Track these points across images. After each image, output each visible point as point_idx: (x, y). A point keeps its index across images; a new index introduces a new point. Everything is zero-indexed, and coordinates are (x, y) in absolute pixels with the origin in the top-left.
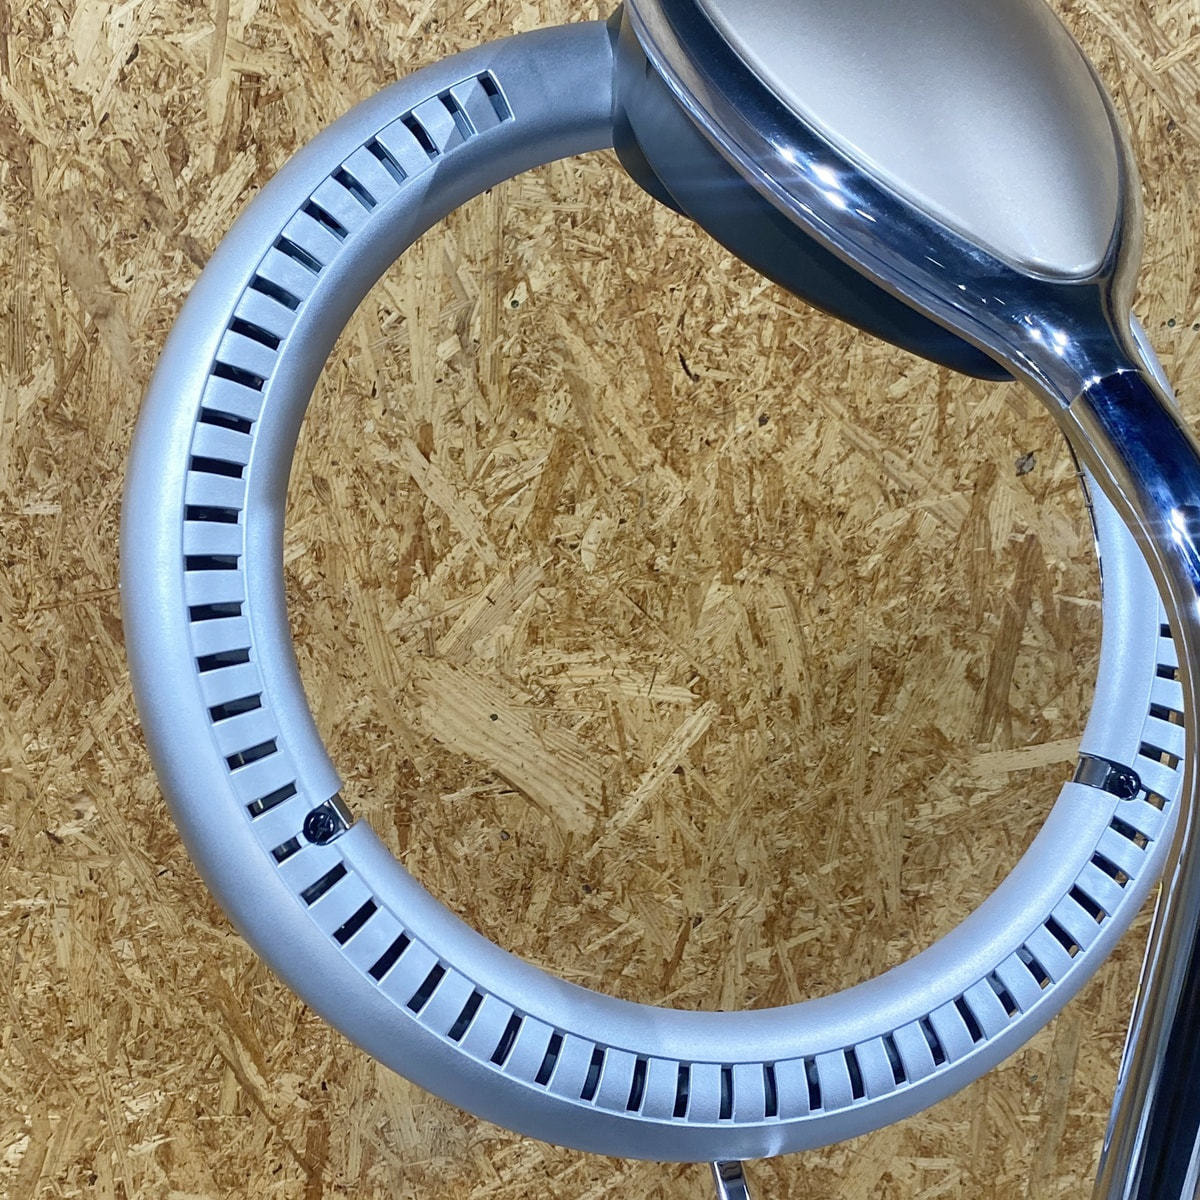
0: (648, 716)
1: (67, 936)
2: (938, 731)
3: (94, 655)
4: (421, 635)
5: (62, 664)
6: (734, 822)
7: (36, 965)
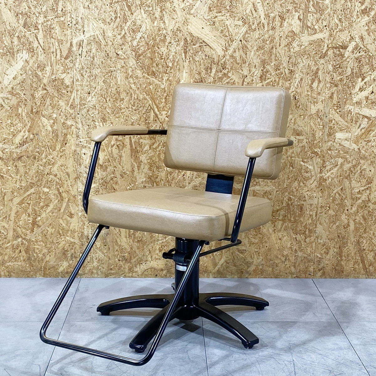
0: (234, 28)
1: (120, 77)
2: (293, 31)
3: (125, 13)
4: (187, 9)
5: (119, 15)
6: (252, 53)
7: (114, 83)
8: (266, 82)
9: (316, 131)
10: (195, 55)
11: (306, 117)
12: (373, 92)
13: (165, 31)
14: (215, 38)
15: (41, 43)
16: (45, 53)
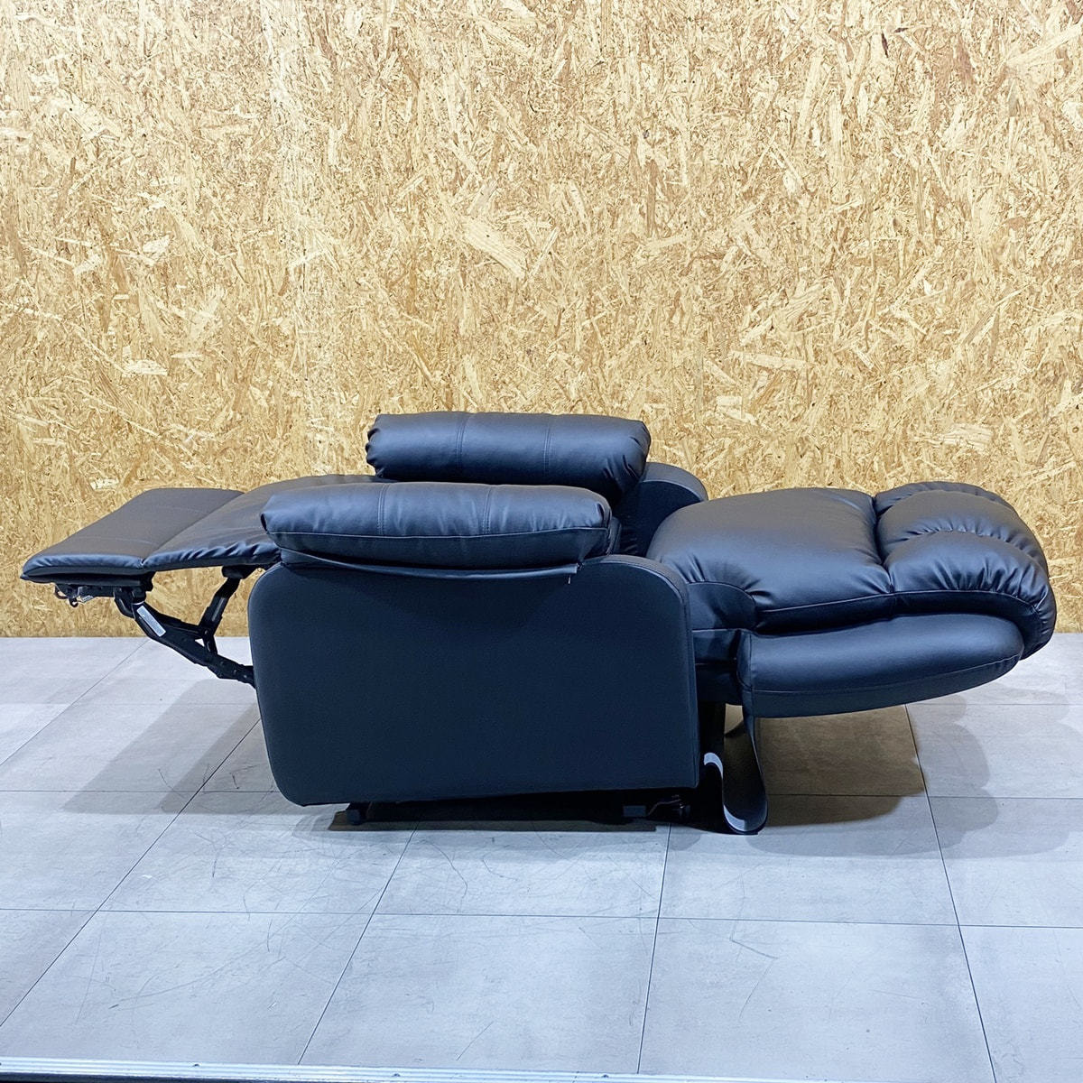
0: (537, 233)
1: (365, 319)
2: (633, 234)
3: (365, 219)
4: (462, 207)
5: (356, 222)
6: (571, 272)
7: (356, 329)
9: (683, 395)
10: (479, 279)
11: (666, 373)
12: (772, 328)
13: (428, 244)
14: (508, 251)
15: (242, 272)
16: (248, 287)
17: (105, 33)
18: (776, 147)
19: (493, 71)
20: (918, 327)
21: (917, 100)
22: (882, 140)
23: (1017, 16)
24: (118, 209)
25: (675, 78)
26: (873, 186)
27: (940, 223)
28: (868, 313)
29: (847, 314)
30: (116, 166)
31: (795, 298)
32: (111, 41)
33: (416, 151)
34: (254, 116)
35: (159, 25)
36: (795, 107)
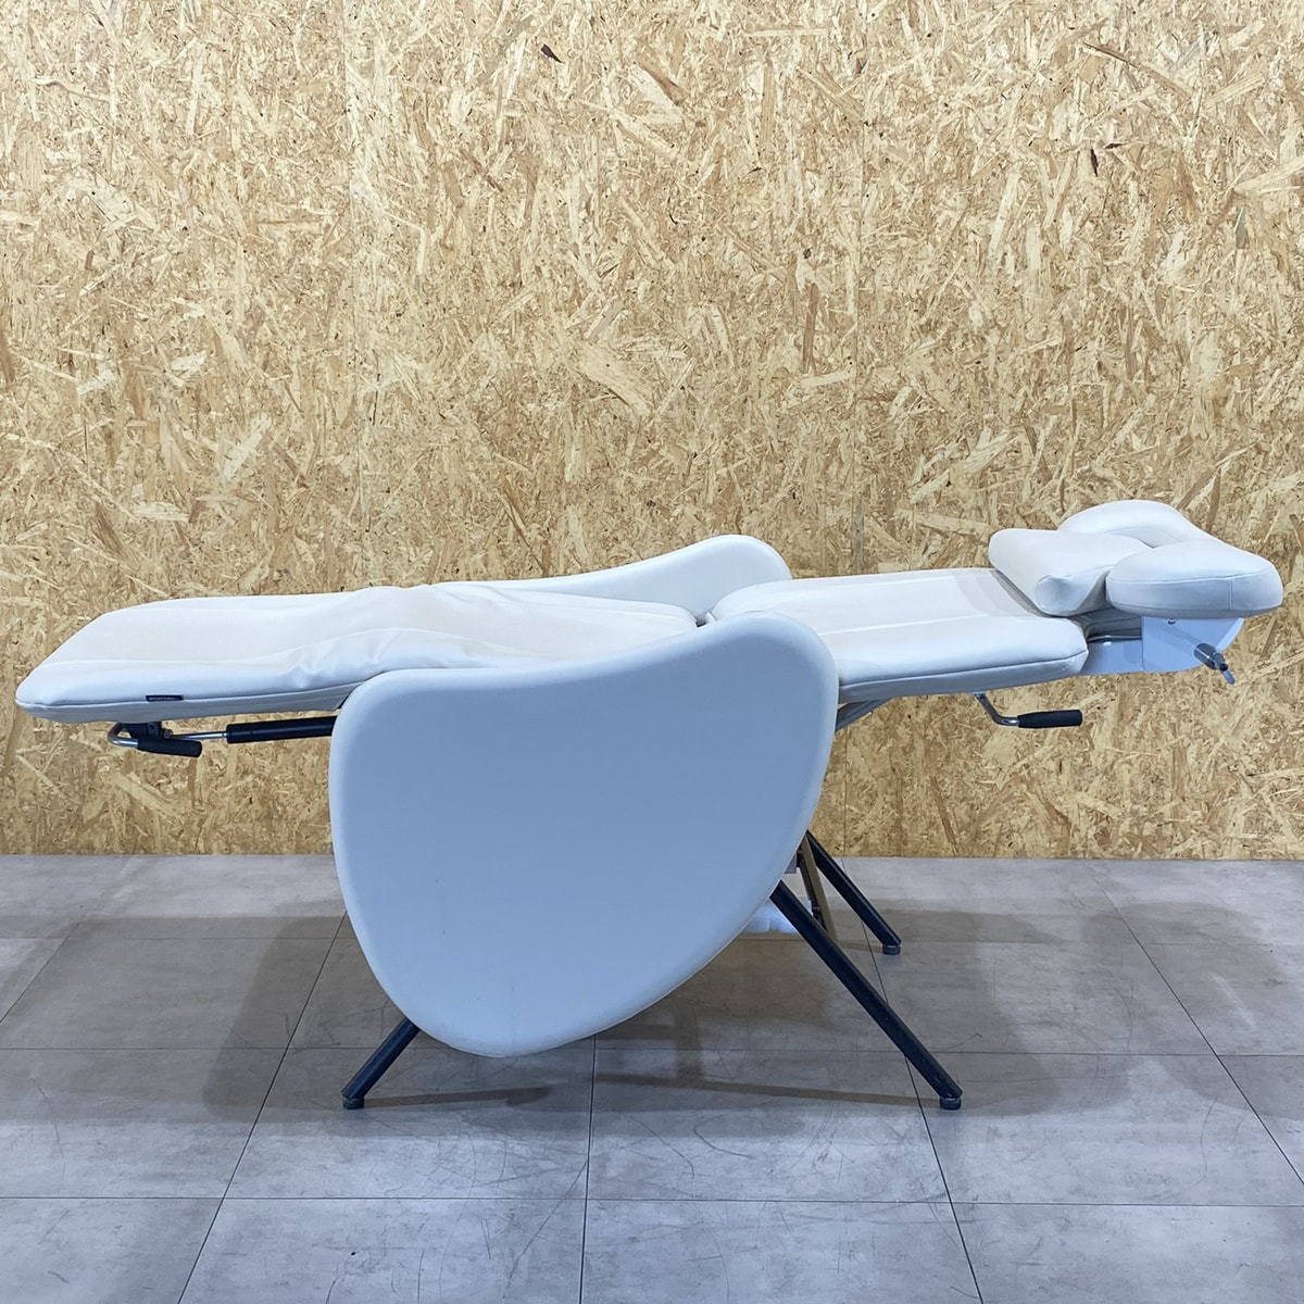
0: (669, 364)
2: (786, 369)
4: (578, 331)
5: (445, 343)
6: (706, 411)
7: (436, 472)
8: (735, 466)
9: (838, 560)
10: (595, 417)
11: (818, 533)
12: (949, 483)
13: (534, 373)
14: (632, 384)
15: (295, 398)
16: (303, 417)
17: (147, 106)
18: (960, 276)
19: (626, 173)
20: (1124, 488)
21: (1130, 226)
22: (1087, 271)
23: (1247, 137)
24: (143, 316)
25: (846, 191)
26: (1075, 322)
27: (1152, 369)
28: (1064, 471)
29: (1038, 472)
30: (145, 265)
31: (977, 450)
32: (152, 114)
33: (527, 266)
34: (327, 214)
35: (216, 99)
36: (987, 229)
